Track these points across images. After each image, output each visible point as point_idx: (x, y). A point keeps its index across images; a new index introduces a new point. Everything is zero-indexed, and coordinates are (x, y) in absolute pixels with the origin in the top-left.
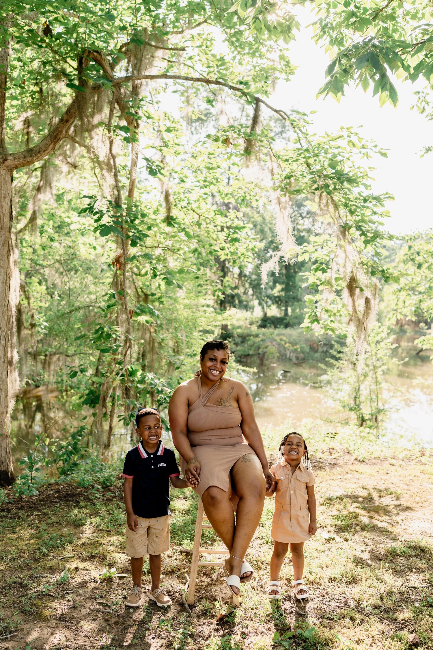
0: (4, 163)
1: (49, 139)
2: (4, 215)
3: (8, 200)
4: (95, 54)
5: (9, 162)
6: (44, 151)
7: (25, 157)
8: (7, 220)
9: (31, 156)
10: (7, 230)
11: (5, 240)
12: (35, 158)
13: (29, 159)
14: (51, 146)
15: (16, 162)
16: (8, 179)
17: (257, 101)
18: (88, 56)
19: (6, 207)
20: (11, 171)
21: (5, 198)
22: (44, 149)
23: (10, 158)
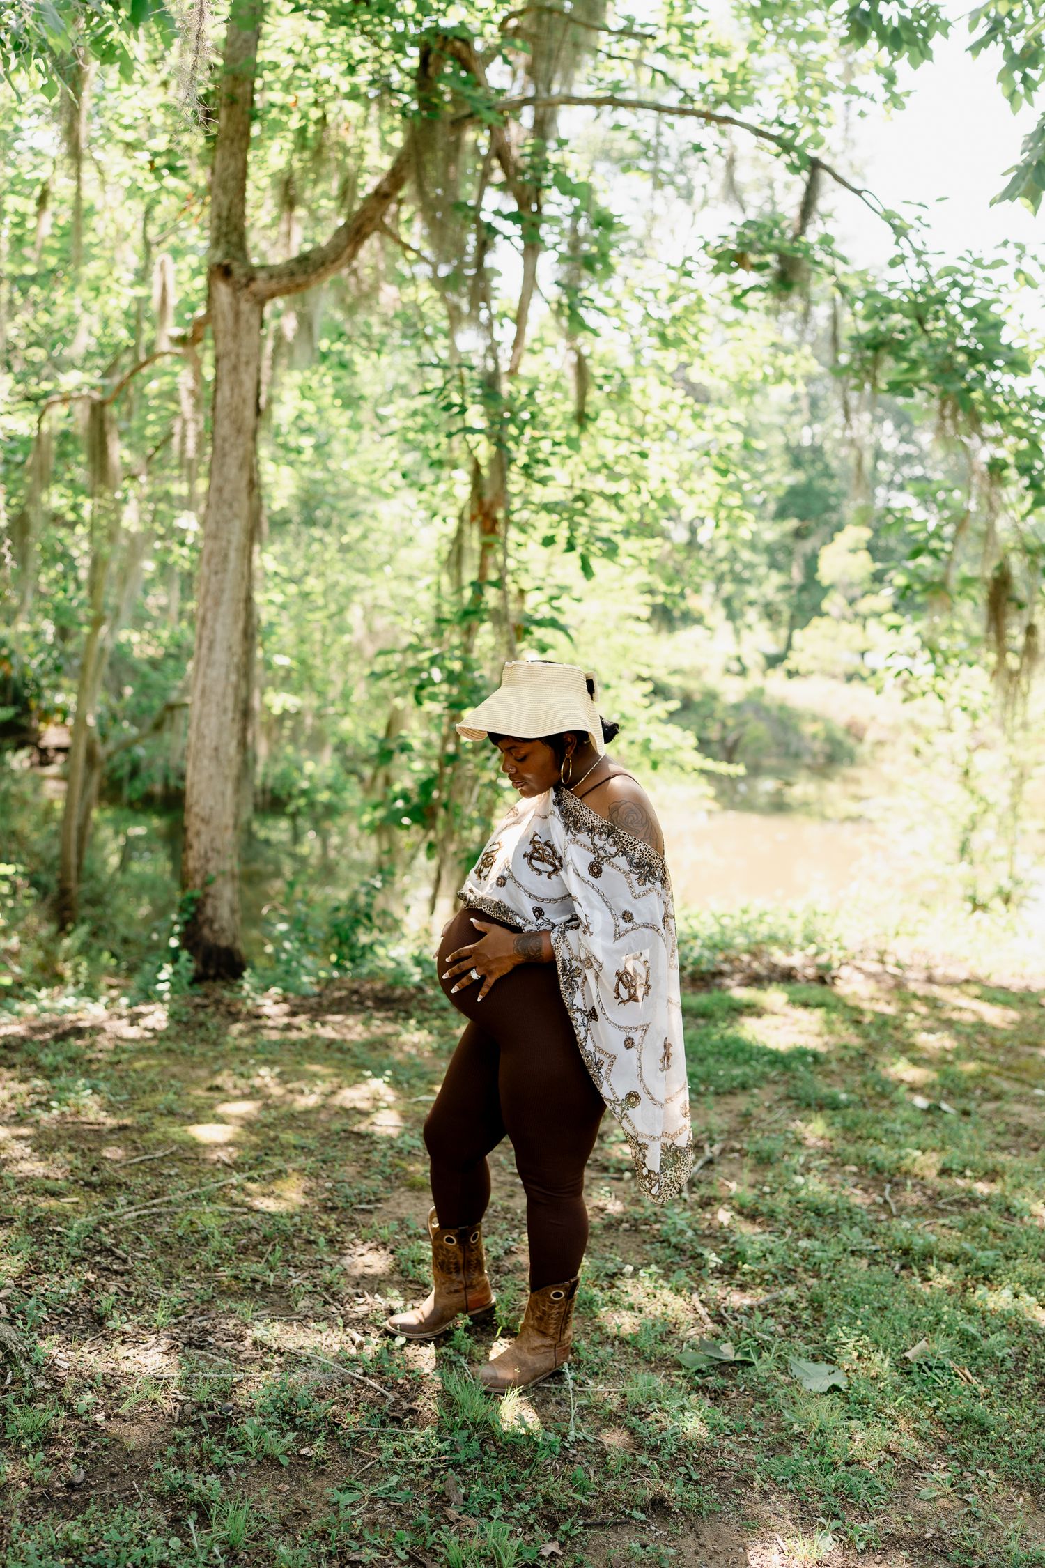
0: (247, 285)
1: (344, 236)
2: (244, 401)
3: (252, 369)
4: (458, 44)
5: (260, 285)
6: (334, 261)
7: (292, 274)
8: (249, 412)
9: (305, 272)
10: (249, 435)
11: (245, 458)
12: (313, 277)
13: (300, 279)
14: (349, 250)
15: (274, 285)
16: (255, 321)
17: (815, 165)
18: (442, 49)
19: (249, 385)
20: (261, 304)
21: (247, 363)
22: (332, 256)
23: (262, 275)
